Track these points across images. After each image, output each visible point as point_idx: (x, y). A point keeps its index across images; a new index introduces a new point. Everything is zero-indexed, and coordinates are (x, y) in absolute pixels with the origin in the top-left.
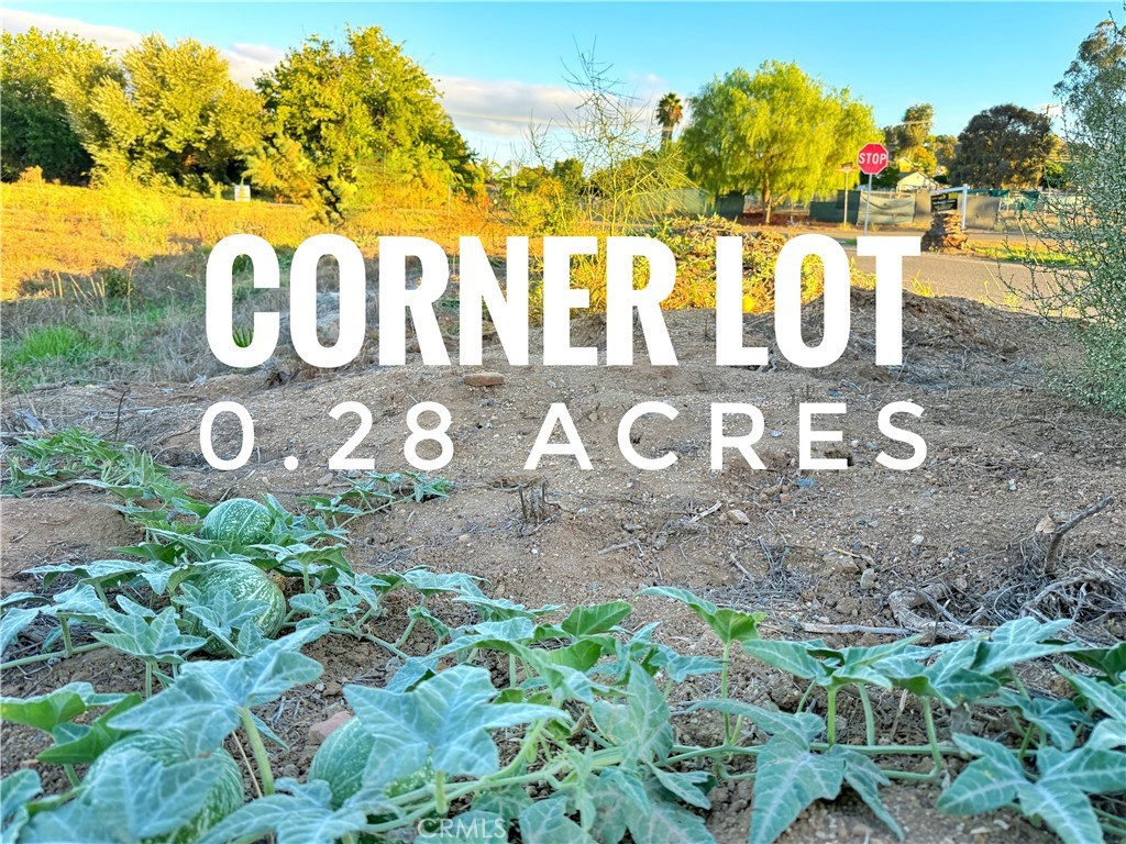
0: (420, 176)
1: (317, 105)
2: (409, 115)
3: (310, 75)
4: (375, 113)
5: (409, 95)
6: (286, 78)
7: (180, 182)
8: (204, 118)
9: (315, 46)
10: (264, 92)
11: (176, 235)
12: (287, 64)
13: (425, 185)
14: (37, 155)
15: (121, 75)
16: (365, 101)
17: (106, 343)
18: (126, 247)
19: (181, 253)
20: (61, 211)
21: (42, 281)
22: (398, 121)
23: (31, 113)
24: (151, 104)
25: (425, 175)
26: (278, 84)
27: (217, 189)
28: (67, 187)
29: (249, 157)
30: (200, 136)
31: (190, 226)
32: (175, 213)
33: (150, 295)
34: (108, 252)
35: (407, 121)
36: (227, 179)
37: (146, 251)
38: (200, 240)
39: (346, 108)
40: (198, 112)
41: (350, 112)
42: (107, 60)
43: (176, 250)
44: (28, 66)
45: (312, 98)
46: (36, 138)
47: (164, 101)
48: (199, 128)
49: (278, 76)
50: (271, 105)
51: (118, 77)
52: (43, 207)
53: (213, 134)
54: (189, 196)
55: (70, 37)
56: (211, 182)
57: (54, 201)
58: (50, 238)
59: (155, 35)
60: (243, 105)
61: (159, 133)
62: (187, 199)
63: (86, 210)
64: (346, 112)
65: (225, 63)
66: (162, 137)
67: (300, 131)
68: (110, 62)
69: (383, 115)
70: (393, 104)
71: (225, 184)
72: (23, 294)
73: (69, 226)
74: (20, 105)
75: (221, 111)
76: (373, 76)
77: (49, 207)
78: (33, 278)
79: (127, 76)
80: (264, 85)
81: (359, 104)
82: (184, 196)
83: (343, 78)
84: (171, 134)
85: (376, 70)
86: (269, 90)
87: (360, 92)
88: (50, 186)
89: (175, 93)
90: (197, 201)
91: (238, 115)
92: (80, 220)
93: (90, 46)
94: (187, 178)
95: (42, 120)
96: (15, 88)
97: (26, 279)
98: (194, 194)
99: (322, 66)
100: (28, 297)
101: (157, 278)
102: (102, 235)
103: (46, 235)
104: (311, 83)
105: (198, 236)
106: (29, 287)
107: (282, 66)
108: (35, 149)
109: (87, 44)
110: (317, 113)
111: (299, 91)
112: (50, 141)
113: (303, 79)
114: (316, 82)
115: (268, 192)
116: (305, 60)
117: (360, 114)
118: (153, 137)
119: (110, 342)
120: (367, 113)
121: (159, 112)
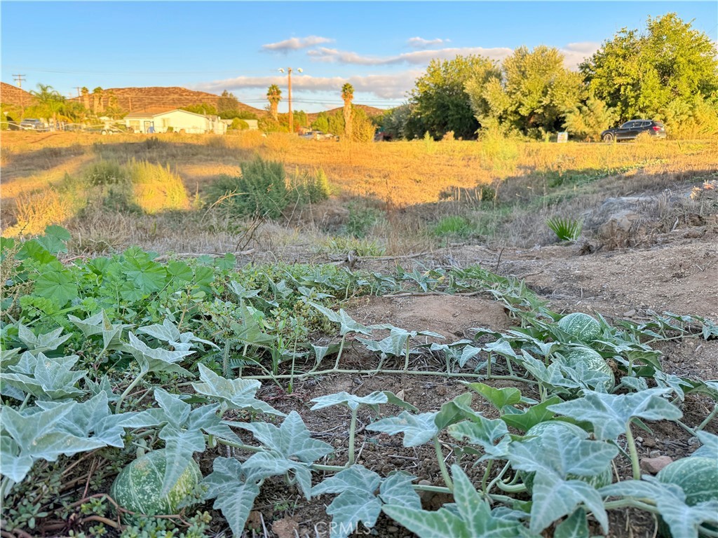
0: (694, 116)
1: (620, 75)
2: (691, 73)
3: (618, 56)
4: (663, 75)
5: (693, 58)
6: (599, 61)
7: (525, 134)
8: (545, 93)
9: (623, 35)
10: (584, 72)
11: (521, 164)
12: (601, 51)
13: (698, 122)
14: (452, 125)
15: (500, 75)
16: (656, 67)
17: (478, 226)
18: (493, 173)
19: (523, 175)
20: (460, 155)
21: (450, 192)
22: (681, 78)
23: (452, 102)
24: (515, 89)
25: (698, 114)
26: (594, 65)
27: (547, 136)
28: (464, 141)
29: (568, 114)
30: (540, 104)
31: (529, 159)
32: (522, 152)
33: (504, 200)
34: (483, 176)
35: (689, 77)
36: (554, 129)
37: (504, 174)
38: (535, 167)
39: (641, 74)
40: (542, 90)
41: (643, 76)
42: (494, 67)
43: (521, 173)
44: (454, 76)
45: (617, 71)
46: (453, 115)
47: (523, 86)
48: (540, 99)
49: (595, 60)
50: (588, 79)
51: (499, 76)
52: (451, 153)
53: (548, 102)
54: (529, 141)
55: (476, 57)
56: (543, 132)
57: (458, 149)
58: (455, 169)
59: (523, 47)
60: (570, 82)
61: (517, 105)
62: (529, 143)
63: (473, 153)
64: (641, 77)
65: (562, 57)
66: (519, 107)
67: (605, 94)
68: (496, 67)
69: (669, 76)
70: (679, 67)
71: (552, 132)
72: (441, 199)
73: (464, 163)
74: (448, 98)
75: (556, 87)
76: (665, 49)
77: (455, 153)
78: (446, 190)
79: (503, 74)
80: (584, 67)
81: (651, 70)
82: (527, 142)
83: (642, 54)
84: (523, 105)
85: (668, 44)
86: (588, 70)
87: (653, 61)
88: (456, 141)
89: (530, 80)
90: (534, 144)
91: (565, 88)
92: (470, 159)
93: (486, 60)
94: (530, 130)
95: (457, 106)
96: (447, 89)
97: (443, 191)
98: (533, 140)
99: (627, 49)
100: (443, 200)
101: (509, 190)
102: (481, 166)
103: (453, 168)
104: (617, 61)
105: (533, 164)
106: (444, 195)
107: (598, 53)
108: (452, 121)
109: (484, 59)
110: (618, 80)
111: (608, 68)
112: (459, 116)
113: (612, 59)
114: (621, 60)
115: (579, 136)
116: (615, 47)
117: (651, 77)
118: (513, 108)
119: (481, 225)
120: (657, 75)
121: (518, 93)
